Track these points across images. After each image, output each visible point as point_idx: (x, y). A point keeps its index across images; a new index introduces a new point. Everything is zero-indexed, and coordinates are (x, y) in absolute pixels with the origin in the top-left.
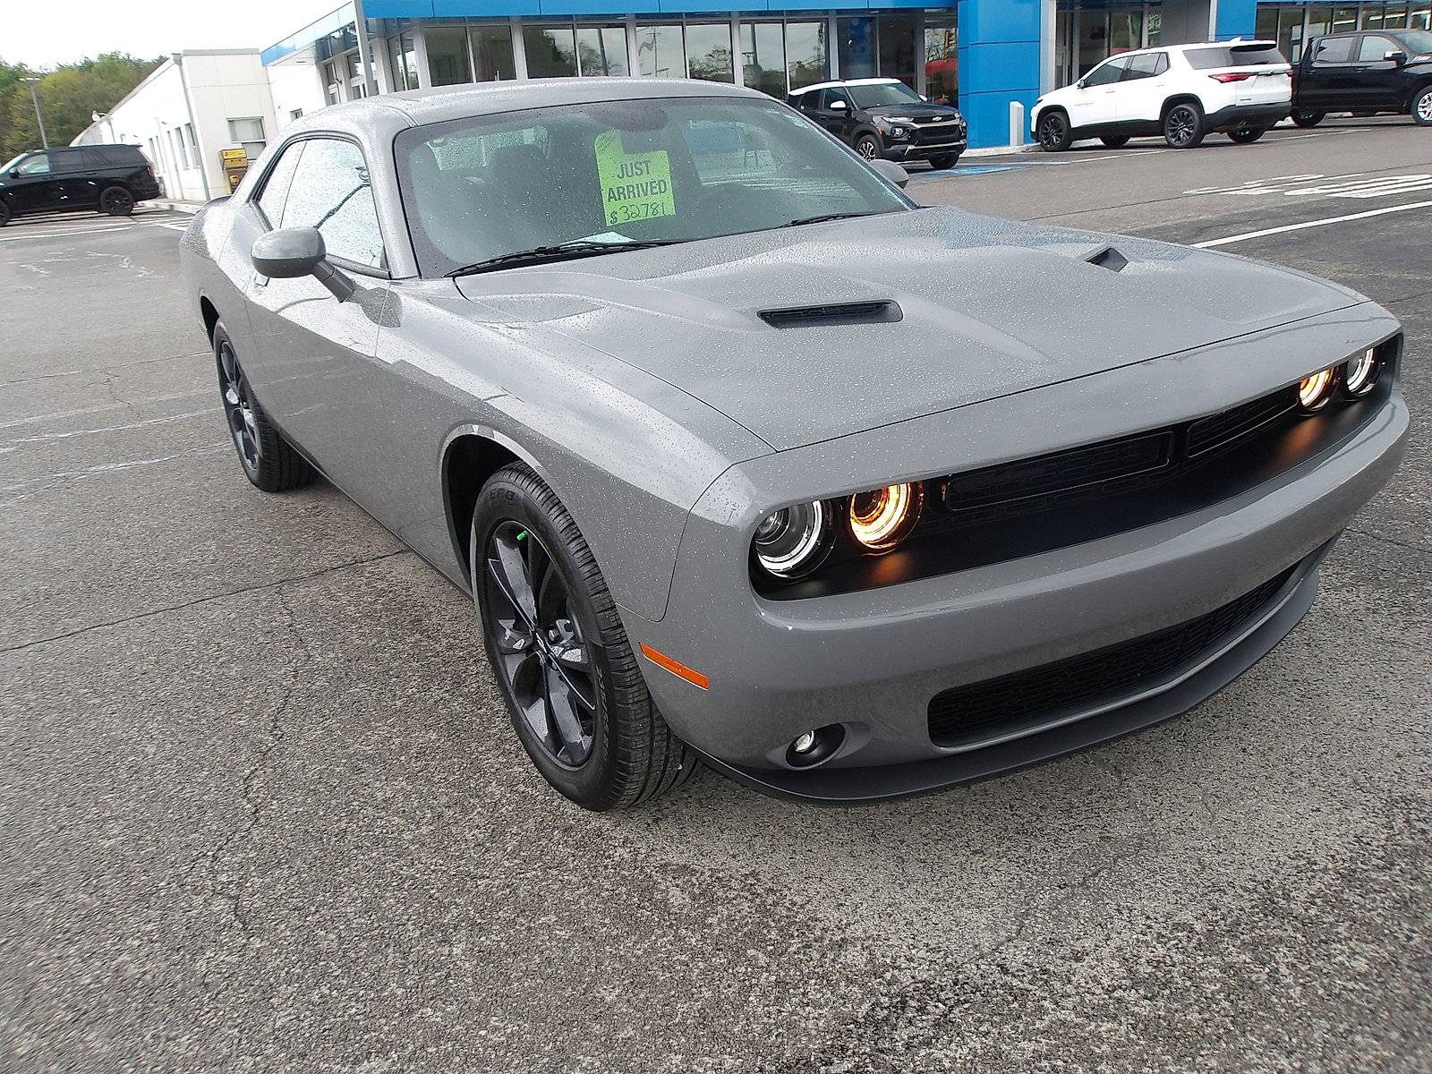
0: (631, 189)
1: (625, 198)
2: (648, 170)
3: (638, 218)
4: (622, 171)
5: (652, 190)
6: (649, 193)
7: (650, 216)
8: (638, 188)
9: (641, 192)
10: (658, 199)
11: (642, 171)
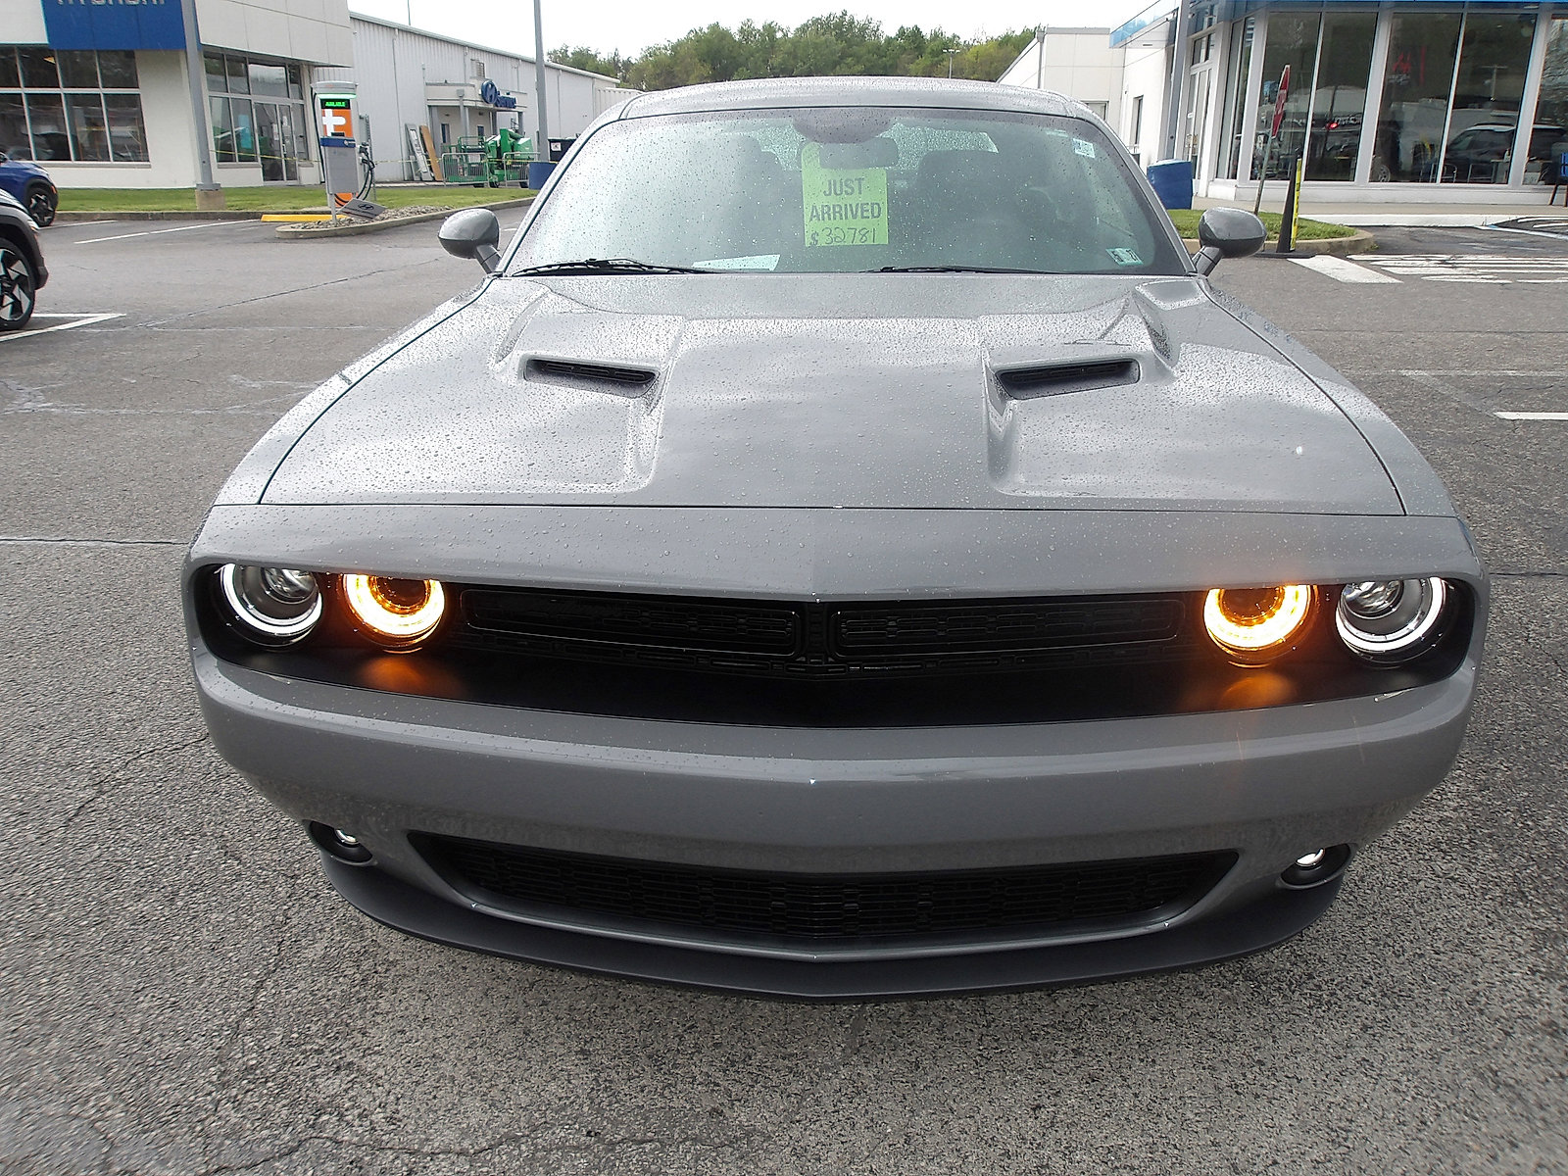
0: (837, 209)
1: (830, 219)
2: (860, 188)
3: (842, 244)
4: (830, 189)
5: (862, 214)
6: (859, 213)
7: (857, 242)
8: (846, 208)
9: (849, 213)
10: (869, 224)
11: (853, 190)
